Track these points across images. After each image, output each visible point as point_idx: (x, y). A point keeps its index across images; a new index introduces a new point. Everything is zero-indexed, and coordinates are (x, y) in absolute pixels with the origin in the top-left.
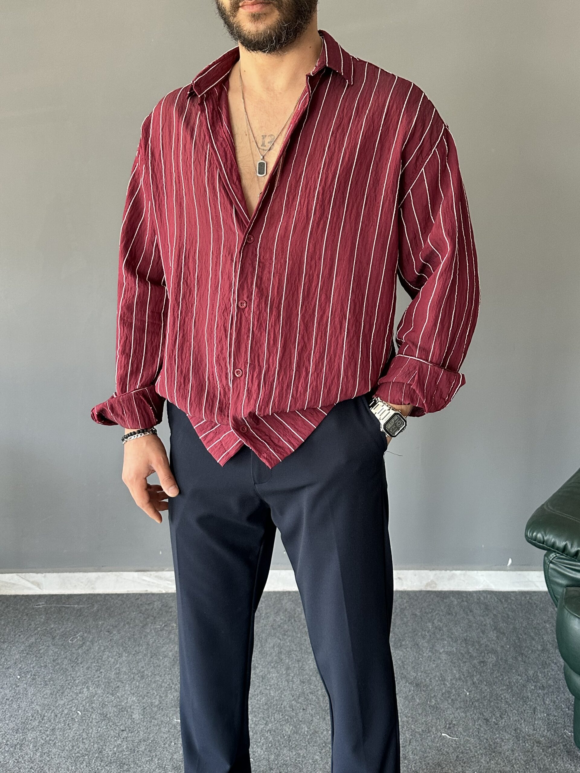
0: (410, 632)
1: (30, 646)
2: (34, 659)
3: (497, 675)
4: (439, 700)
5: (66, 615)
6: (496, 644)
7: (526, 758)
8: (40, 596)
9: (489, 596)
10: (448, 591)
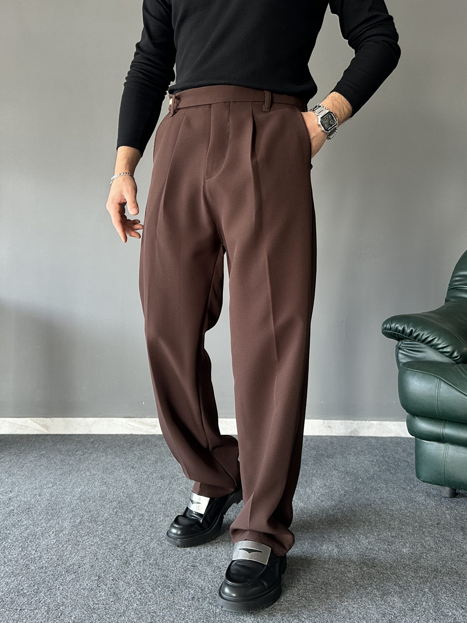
0: (339, 452)
1: (42, 455)
2: (46, 460)
3: (409, 470)
4: (364, 479)
5: (69, 443)
6: (407, 459)
7: (436, 504)
8: (47, 435)
9: (399, 439)
10: (367, 437)
